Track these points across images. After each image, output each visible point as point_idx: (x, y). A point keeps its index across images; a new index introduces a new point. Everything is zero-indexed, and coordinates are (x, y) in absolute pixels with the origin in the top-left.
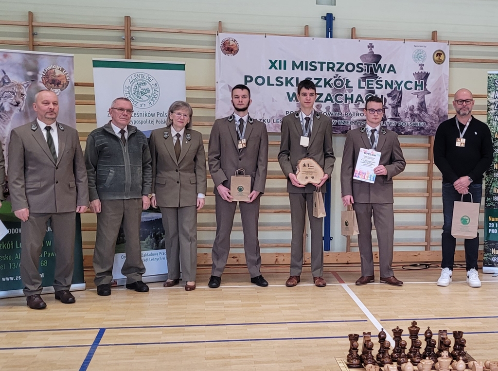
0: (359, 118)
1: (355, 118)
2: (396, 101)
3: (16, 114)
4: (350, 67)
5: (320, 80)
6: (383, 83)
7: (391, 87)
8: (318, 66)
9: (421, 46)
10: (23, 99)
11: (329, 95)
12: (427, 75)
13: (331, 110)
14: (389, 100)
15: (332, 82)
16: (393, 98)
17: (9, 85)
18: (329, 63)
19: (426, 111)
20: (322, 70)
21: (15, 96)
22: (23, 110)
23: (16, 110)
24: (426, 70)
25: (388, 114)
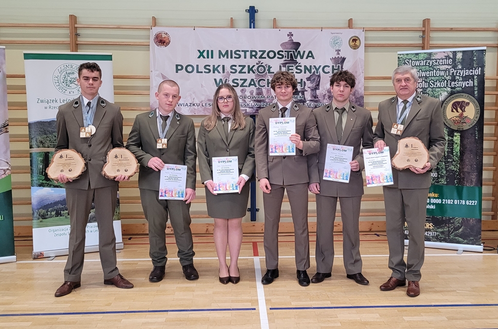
2: (314, 85)
4: (271, 55)
5: (244, 66)
6: (302, 68)
7: (310, 71)
9: (337, 33)
11: (252, 80)
12: (344, 59)
13: (254, 94)
14: (308, 84)
15: (255, 68)
16: (312, 82)
18: (252, 51)
20: (245, 57)
24: (342, 55)
25: (308, 96)
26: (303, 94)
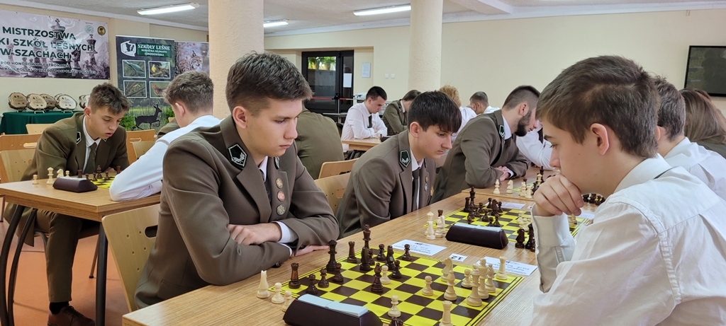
0: (53, 67)
1: (50, 68)
2: (77, 57)
4: (44, 34)
5: (24, 41)
6: (68, 45)
7: (74, 47)
8: (22, 31)
9: (89, 23)
11: (32, 51)
12: (95, 41)
13: (33, 62)
14: (73, 56)
15: (33, 43)
16: (75, 56)
18: (29, 30)
19: (95, 64)
20: (24, 34)
24: (94, 38)
25: (73, 65)
26: (69, 64)
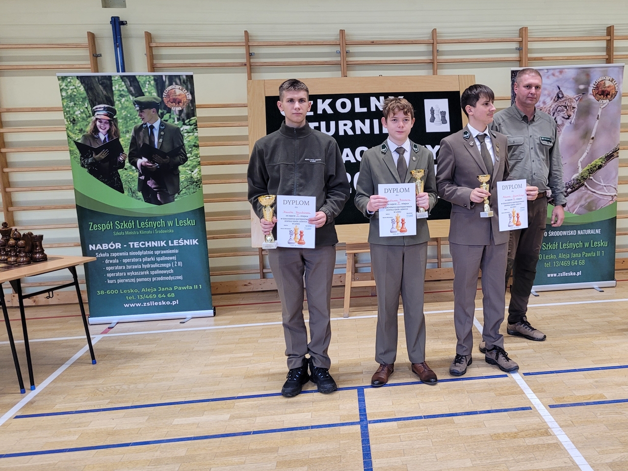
3: (567, 126)
10: (574, 112)
17: (563, 100)
21: (567, 110)
22: (573, 123)
23: (567, 123)
